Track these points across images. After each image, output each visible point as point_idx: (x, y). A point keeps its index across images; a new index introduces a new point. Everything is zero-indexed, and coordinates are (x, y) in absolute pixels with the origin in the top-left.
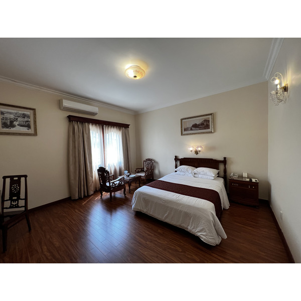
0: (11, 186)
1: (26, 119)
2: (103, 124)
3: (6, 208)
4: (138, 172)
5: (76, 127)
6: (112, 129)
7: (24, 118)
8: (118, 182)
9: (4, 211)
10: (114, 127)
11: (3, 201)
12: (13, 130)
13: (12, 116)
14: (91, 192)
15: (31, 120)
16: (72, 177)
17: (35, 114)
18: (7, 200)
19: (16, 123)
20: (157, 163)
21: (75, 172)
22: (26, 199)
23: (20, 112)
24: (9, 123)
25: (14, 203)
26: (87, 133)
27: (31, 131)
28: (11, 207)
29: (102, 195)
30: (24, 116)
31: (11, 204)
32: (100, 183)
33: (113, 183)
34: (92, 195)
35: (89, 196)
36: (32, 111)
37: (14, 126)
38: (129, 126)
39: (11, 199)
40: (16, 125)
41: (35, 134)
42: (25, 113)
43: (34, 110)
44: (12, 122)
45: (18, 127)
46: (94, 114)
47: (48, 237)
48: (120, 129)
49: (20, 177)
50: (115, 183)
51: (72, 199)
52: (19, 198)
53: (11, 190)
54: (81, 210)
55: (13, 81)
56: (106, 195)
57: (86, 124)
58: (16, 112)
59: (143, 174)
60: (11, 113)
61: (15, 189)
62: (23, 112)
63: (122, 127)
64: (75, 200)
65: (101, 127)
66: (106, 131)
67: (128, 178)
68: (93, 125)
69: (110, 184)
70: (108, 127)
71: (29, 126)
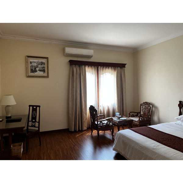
0: (32, 112)
1: (43, 66)
2: (98, 66)
3: (30, 126)
4: (133, 116)
5: (75, 70)
6: (107, 69)
7: (42, 65)
8: (106, 122)
9: (29, 128)
10: (109, 68)
11: (28, 121)
12: (36, 74)
13: (35, 64)
14: (85, 128)
15: (46, 66)
16: (70, 112)
17: (48, 62)
18: (30, 121)
19: (37, 69)
20: (156, 108)
21: (73, 108)
22: (39, 122)
23: (40, 61)
24: (34, 69)
25: (33, 124)
26: (84, 74)
27: (45, 74)
28: (32, 126)
29: (92, 132)
30: (42, 63)
31: (32, 124)
32: (91, 121)
33: (101, 122)
34: (85, 130)
35: (82, 131)
36: (46, 59)
37: (36, 71)
38: (126, 66)
39: (32, 121)
40: (38, 70)
41: (48, 77)
42: (43, 61)
43: (47, 58)
44: (35, 68)
45: (38, 71)
46: (90, 57)
47: (49, 152)
48: (115, 70)
49: (37, 106)
50: (103, 122)
51: (70, 130)
52: (36, 121)
53: (32, 114)
54: (73, 140)
55: (36, 39)
56: (95, 132)
57: (83, 66)
58: (37, 61)
59: (136, 119)
60: (35, 62)
61: (34, 114)
62: (41, 61)
63: (118, 67)
64: (71, 132)
65: (96, 68)
66: (101, 72)
67: (118, 120)
68: (89, 67)
69: (98, 123)
70: (103, 68)
71: (44, 71)
